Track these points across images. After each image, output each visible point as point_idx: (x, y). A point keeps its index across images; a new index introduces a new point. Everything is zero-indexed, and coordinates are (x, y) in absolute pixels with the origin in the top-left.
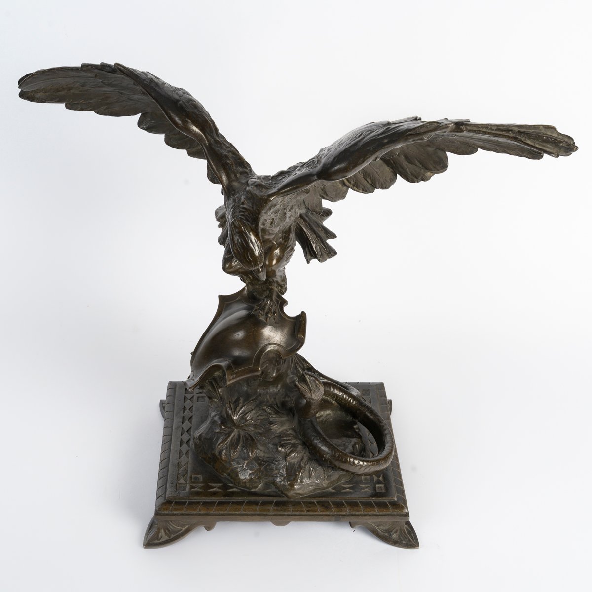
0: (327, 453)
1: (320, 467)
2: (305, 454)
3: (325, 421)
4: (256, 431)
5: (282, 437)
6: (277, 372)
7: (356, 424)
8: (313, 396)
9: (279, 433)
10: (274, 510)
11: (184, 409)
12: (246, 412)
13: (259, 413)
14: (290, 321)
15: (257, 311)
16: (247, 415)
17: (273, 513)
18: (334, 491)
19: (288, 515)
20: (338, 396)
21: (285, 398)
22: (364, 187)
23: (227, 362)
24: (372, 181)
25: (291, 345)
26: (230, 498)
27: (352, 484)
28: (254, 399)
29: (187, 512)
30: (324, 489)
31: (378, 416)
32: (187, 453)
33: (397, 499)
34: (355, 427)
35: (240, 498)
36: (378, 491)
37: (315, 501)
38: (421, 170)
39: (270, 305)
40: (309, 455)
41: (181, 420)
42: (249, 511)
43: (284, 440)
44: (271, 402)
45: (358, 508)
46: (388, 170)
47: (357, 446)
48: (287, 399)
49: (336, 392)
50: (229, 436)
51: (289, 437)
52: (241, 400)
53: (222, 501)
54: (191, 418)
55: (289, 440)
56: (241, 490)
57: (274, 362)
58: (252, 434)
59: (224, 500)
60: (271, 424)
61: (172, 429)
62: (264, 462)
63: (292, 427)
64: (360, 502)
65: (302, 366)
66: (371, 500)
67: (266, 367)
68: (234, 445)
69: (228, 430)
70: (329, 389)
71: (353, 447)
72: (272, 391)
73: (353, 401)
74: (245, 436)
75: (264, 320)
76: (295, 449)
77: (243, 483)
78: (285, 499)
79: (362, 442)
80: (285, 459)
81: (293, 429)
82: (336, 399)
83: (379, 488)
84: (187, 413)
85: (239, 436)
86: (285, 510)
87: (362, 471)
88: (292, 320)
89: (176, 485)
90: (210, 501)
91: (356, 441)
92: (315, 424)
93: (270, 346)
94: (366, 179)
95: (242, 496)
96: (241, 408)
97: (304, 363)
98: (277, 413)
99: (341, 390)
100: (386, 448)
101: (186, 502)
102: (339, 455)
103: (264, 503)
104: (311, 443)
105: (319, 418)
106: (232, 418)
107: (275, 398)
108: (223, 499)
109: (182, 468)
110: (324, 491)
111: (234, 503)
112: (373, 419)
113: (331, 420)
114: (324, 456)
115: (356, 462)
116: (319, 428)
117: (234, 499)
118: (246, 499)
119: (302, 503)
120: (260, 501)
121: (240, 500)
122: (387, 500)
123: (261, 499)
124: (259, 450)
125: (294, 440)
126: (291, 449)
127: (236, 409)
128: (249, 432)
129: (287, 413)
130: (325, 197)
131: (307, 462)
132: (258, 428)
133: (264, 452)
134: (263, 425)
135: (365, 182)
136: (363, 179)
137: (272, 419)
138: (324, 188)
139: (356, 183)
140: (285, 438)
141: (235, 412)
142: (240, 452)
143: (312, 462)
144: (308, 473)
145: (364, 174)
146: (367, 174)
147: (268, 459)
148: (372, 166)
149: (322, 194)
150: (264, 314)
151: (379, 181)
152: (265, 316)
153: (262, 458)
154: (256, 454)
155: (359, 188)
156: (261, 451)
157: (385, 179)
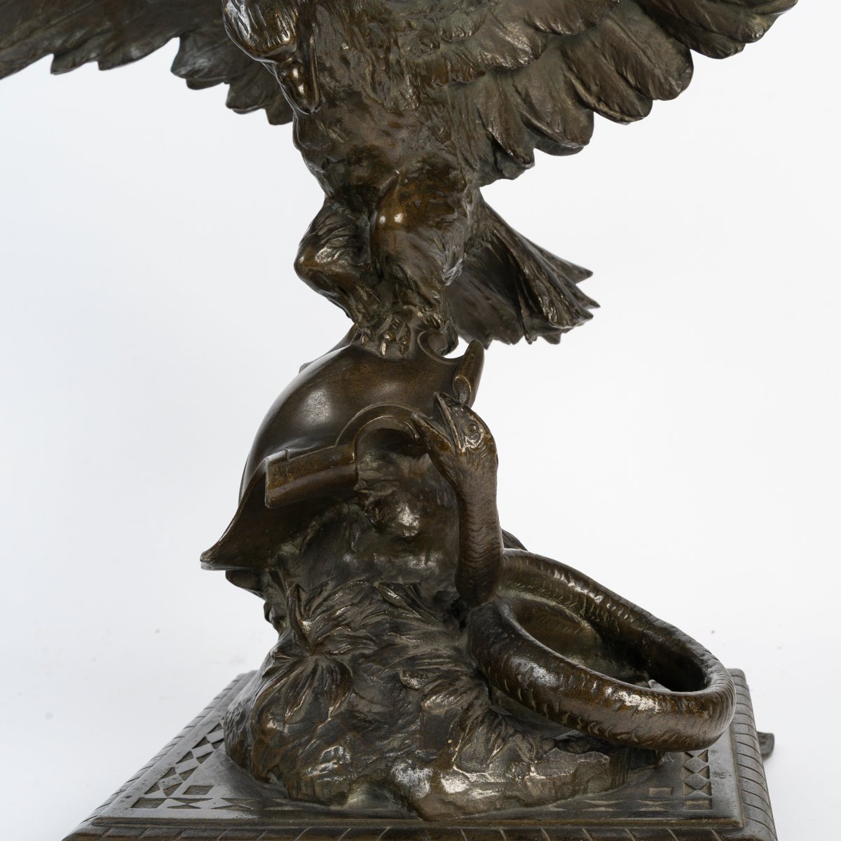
2: (477, 698)
4: (357, 652)
5: (420, 659)
9: (415, 654)
18: (560, 809)
20: (589, 600)
22: (623, 100)
24: (636, 79)
27: (617, 800)
32: (205, 756)
37: (501, 828)
38: (738, 13)
39: (393, 321)
43: (422, 664)
46: (670, 46)
50: (289, 672)
52: (331, 584)
58: (346, 660)
60: (395, 632)
64: (631, 830)
69: (289, 661)
74: (328, 667)
80: (420, 707)
82: (587, 611)
85: (315, 670)
89: (139, 800)
94: (621, 75)
95: (297, 817)
96: (325, 599)
103: (356, 834)
111: (271, 832)
117: (274, 824)
118: (308, 824)
119: (463, 833)
120: (347, 829)
121: (292, 827)
122: (715, 827)
123: (351, 824)
124: (356, 693)
125: (450, 665)
126: (438, 682)
127: (309, 601)
128: (339, 658)
129: (444, 615)
130: (535, 122)
131: (480, 719)
132: (363, 644)
133: (371, 702)
134: (376, 636)
135: (622, 85)
136: (616, 74)
137: (399, 620)
138: (527, 95)
139: (601, 87)
140: (427, 661)
141: (307, 608)
142: (310, 704)
143: (496, 722)
144: (482, 745)
145: (617, 60)
146: (622, 58)
147: (377, 717)
148: (630, 34)
149: (525, 113)
150: (376, 338)
151: (653, 75)
152: (377, 343)
153: (362, 715)
154: (349, 702)
155: (611, 105)
156: (362, 698)
157: (667, 71)
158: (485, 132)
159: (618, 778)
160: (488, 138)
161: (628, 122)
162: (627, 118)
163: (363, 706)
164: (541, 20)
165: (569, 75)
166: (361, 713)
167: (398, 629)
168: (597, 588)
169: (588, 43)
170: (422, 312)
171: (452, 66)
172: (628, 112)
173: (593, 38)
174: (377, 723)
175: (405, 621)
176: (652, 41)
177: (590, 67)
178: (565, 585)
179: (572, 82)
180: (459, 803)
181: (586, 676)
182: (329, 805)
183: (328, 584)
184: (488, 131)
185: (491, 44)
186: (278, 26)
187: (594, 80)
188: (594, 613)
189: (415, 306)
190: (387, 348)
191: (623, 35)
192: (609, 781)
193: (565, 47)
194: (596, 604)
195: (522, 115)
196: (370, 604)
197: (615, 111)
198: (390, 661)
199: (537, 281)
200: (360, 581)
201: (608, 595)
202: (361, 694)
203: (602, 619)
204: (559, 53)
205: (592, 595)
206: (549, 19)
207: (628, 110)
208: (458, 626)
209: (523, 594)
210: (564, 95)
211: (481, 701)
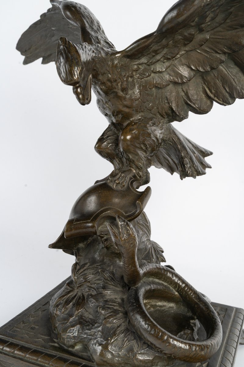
2: (123, 322)
4: (90, 293)
7: (193, 319)
13: (98, 278)
14: (136, 194)
22: (224, 97)
24: (229, 90)
25: (130, 212)
26: (46, 349)
34: (192, 321)
35: (54, 352)
43: (108, 305)
50: (68, 294)
51: (115, 303)
53: (37, 350)
55: (113, 305)
56: (60, 345)
58: (86, 295)
59: (40, 350)
63: (122, 297)
68: (67, 302)
69: (69, 289)
74: (80, 295)
76: (115, 315)
78: (94, 365)
81: (122, 299)
82: (178, 289)
85: (75, 296)
88: (138, 194)
90: (28, 347)
94: (224, 88)
95: (56, 351)
101: (8, 342)
103: (73, 363)
108: (39, 348)
111: (47, 354)
113: (172, 311)
117: (48, 351)
118: (59, 354)
120: (71, 360)
121: (53, 354)
123: (72, 358)
124: (85, 309)
125: (118, 307)
126: (111, 314)
127: (79, 270)
128: (84, 293)
129: (123, 284)
130: (189, 103)
131: (123, 331)
132: (92, 290)
133: (90, 313)
134: (97, 288)
135: (224, 91)
136: (222, 87)
137: (106, 285)
138: (187, 92)
139: (216, 92)
140: (110, 303)
141: (77, 273)
142: (71, 308)
143: (128, 333)
144: (121, 342)
145: (223, 81)
146: (225, 81)
147: (90, 320)
148: (229, 72)
149: (185, 99)
150: (113, 181)
151: (236, 89)
152: (113, 183)
153: (85, 318)
154: (82, 312)
155: (219, 98)
156: (87, 311)
157: (242, 88)
158: (169, 105)
159: (170, 362)
160: (170, 107)
161: (225, 105)
162: (225, 104)
163: (86, 315)
164: (193, 65)
165: (204, 85)
166: (85, 317)
167: (104, 288)
168: (183, 281)
169: (212, 75)
170: (135, 171)
171: (156, 81)
172: (225, 102)
173: (214, 73)
174: (89, 323)
175: (108, 285)
176: (237, 75)
177: (212, 83)
178: (171, 279)
179: (205, 88)
180: (108, 362)
181: (158, 330)
182: (69, 348)
183: (87, 264)
184: (170, 105)
185: (173, 73)
186: (72, 73)
187: (214, 88)
188: (180, 291)
189: (133, 168)
190: (116, 186)
191: (226, 72)
192: (166, 364)
193: (203, 75)
194: (181, 287)
195: (184, 100)
196: (98, 275)
197: (220, 101)
198: (99, 300)
199: (186, 159)
200: (97, 266)
201: (187, 285)
202: (87, 309)
203: (183, 294)
204: (201, 77)
205: (181, 284)
206: (196, 65)
207: (225, 101)
208: (128, 289)
209: (155, 279)
210: (202, 93)
211: (125, 324)
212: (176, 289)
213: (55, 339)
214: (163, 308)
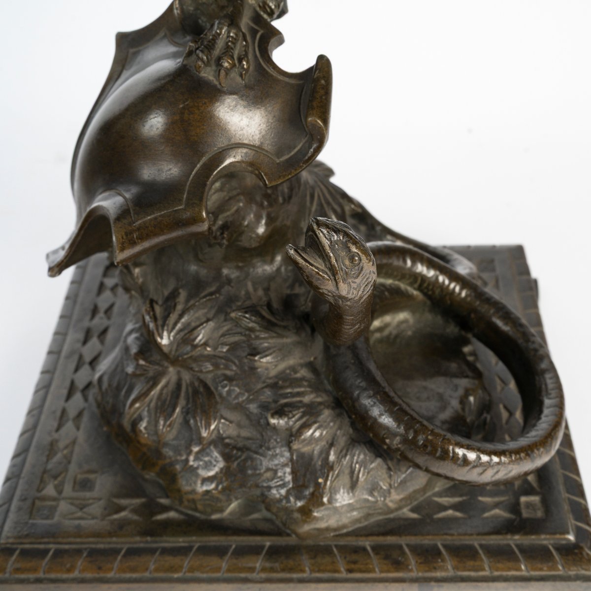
0: (395, 435)
1: (379, 460)
3: (397, 336)
4: (219, 372)
5: (282, 388)
6: (267, 224)
7: (467, 342)
8: (344, 289)
9: (276, 377)
10: (263, 570)
11: (95, 311)
12: (193, 324)
13: (225, 328)
15: (194, 57)
16: (196, 332)
17: (263, 575)
18: (414, 516)
19: (301, 581)
20: (423, 278)
21: (292, 287)
23: (119, 200)
25: (291, 148)
26: (158, 539)
27: (461, 496)
28: (211, 294)
29: (53, 576)
30: (391, 511)
31: (521, 325)
32: (80, 415)
33: (577, 537)
34: (466, 349)
35: (181, 540)
36: (525, 514)
37: (367, 543)
39: (228, 36)
40: (351, 431)
41: (81, 336)
42: (203, 572)
43: (285, 396)
44: (254, 300)
45: (477, 563)
47: (472, 399)
48: (298, 290)
49: (421, 268)
50: (155, 385)
51: (300, 386)
52: (183, 295)
53: (135, 546)
54: (105, 331)
55: (298, 394)
56: (186, 515)
57: (258, 198)
58: (209, 378)
59: (142, 545)
60: (255, 355)
61: (58, 358)
62: (239, 449)
63: (307, 360)
64: (481, 546)
65: (339, 210)
66: (512, 543)
67: (237, 211)
68: (165, 408)
69: (152, 370)
70: (401, 263)
71: (463, 401)
72: (260, 270)
73: (461, 289)
74: (192, 384)
75: (211, 78)
76: (313, 419)
77: (188, 501)
78: (292, 540)
79: (484, 389)
80: (289, 445)
81: (311, 366)
83: (529, 505)
84: (99, 321)
85: (179, 385)
86: (291, 570)
87: (488, 477)
88: (293, 81)
89: (33, 504)
90: (107, 546)
91: (469, 386)
92: (364, 355)
93: (233, 153)
95: (185, 533)
96: (181, 316)
97: (344, 202)
98: (269, 326)
99: (431, 265)
100: (546, 411)
101: (47, 551)
102: (426, 440)
103: (242, 552)
104: (354, 407)
105: (380, 329)
106: (156, 341)
107: (267, 290)
108: (138, 541)
109: (59, 457)
110: (392, 516)
111: (165, 551)
112: (511, 333)
114: (387, 441)
115: (472, 456)
116: (372, 367)
117: (166, 542)
118: (195, 542)
119: (335, 550)
120: (231, 546)
122: (552, 542)
123: (234, 541)
124: (226, 419)
126: (304, 419)
128: (202, 377)
132: (223, 364)
133: (239, 425)
134: (235, 357)
140: (288, 391)
142: (181, 424)
152: (216, 69)
156: (230, 422)
163: (231, 431)
167: (254, 351)
183: (179, 294)
188: (427, 288)
198: (253, 387)
203: (434, 292)
211: (342, 432)
212: (416, 286)
213: (160, 497)
214: (386, 332)
